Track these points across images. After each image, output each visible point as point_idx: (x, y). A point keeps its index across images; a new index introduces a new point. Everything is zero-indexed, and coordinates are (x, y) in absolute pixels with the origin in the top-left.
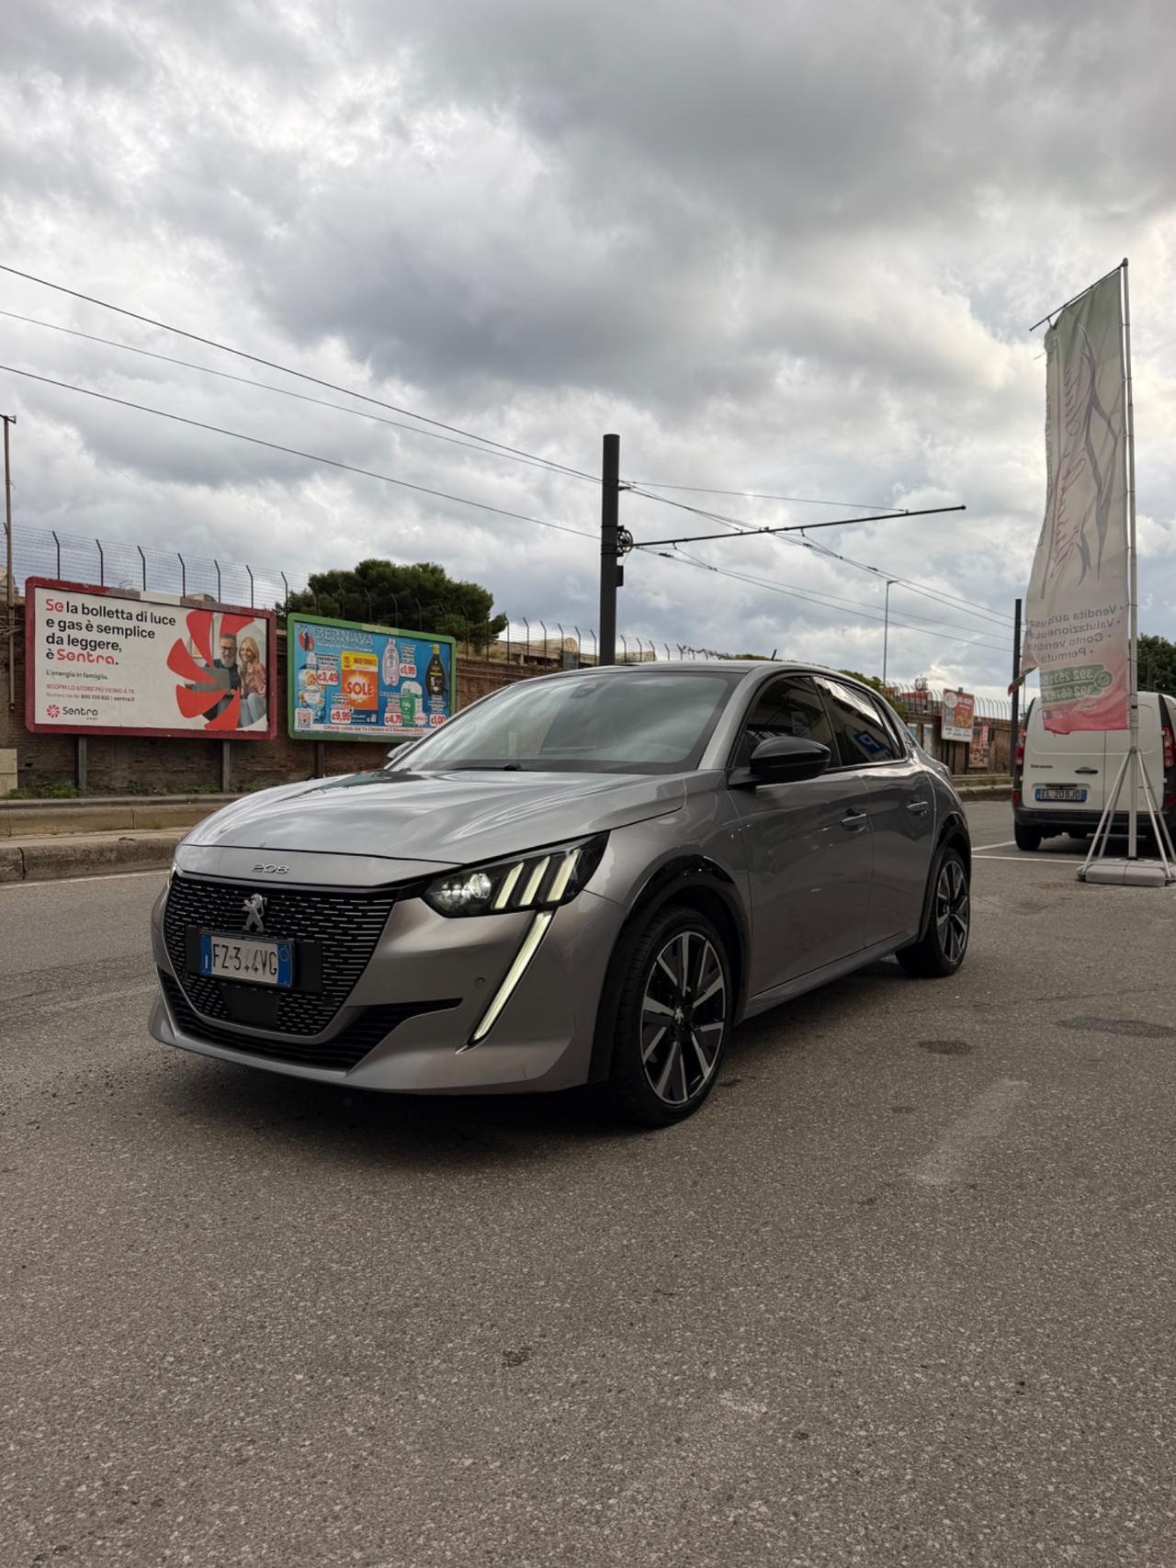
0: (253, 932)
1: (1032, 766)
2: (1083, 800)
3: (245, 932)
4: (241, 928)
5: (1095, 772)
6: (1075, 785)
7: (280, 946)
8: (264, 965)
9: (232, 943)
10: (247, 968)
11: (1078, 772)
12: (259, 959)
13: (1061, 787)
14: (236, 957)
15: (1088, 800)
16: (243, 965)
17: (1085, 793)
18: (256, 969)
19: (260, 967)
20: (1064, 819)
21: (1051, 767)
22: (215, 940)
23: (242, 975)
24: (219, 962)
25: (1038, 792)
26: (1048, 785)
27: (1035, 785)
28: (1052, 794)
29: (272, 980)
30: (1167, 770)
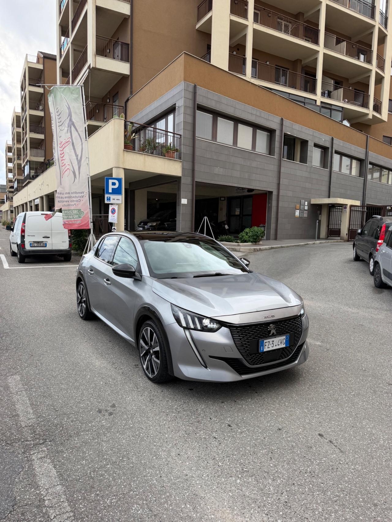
0: (274, 336)
1: (28, 236)
2: (46, 246)
3: (271, 336)
4: (269, 336)
5: (49, 237)
6: (43, 242)
7: (286, 336)
8: (281, 343)
9: (271, 340)
10: (276, 345)
11: (43, 237)
12: (280, 342)
13: (38, 242)
14: (273, 344)
15: (47, 245)
16: (274, 345)
17: (46, 244)
18: (279, 345)
19: (280, 344)
20: (40, 253)
21: (34, 236)
22: (265, 341)
23: (275, 348)
24: (266, 347)
25: (30, 244)
26: (33, 242)
27: (29, 242)
28: (36, 245)
29: (284, 346)
30: (69, 237)
